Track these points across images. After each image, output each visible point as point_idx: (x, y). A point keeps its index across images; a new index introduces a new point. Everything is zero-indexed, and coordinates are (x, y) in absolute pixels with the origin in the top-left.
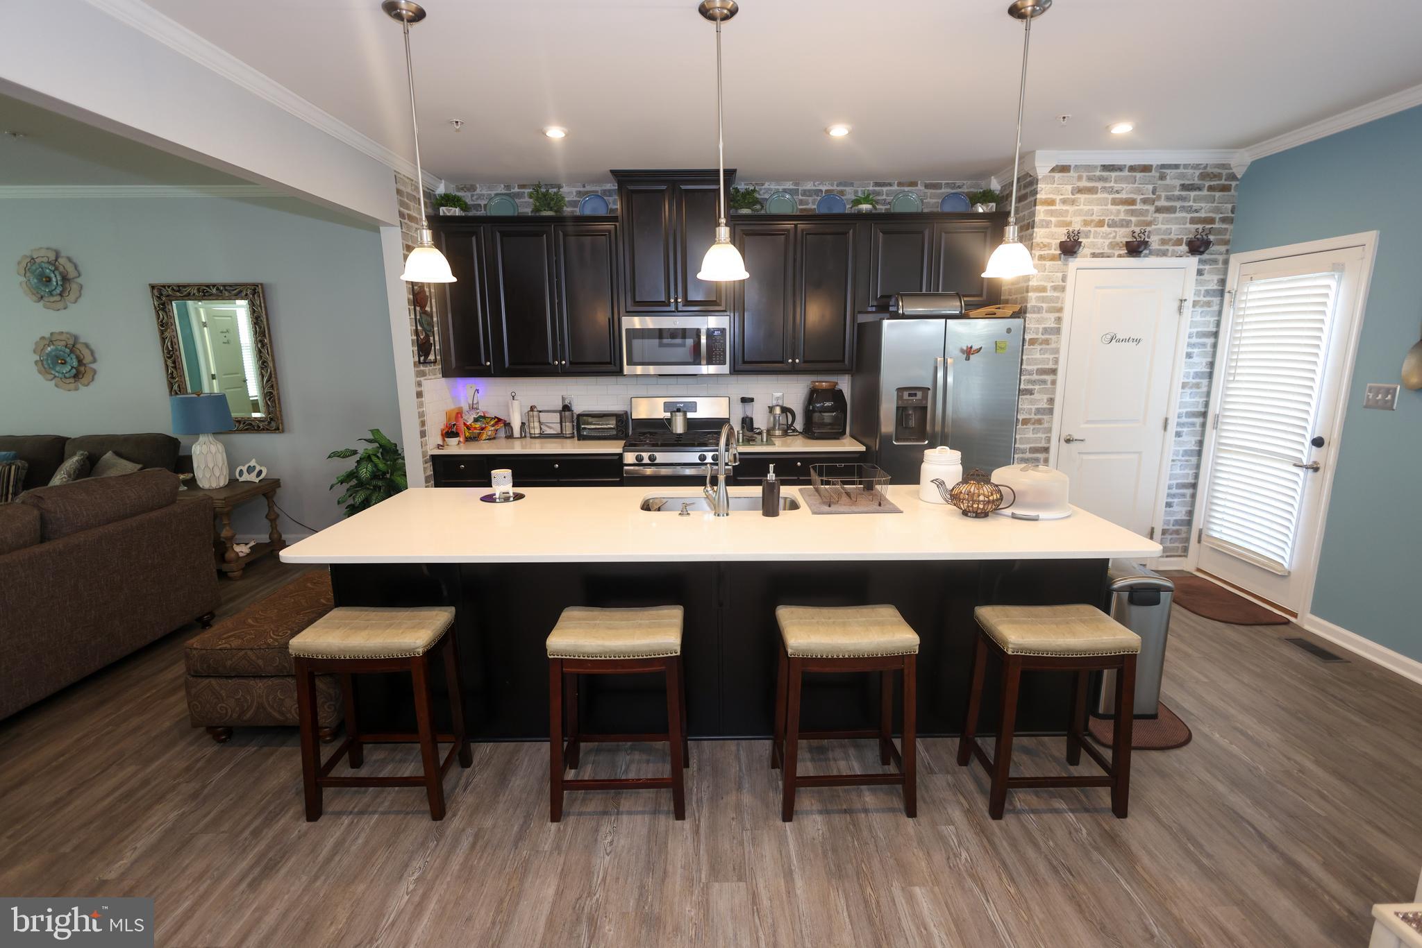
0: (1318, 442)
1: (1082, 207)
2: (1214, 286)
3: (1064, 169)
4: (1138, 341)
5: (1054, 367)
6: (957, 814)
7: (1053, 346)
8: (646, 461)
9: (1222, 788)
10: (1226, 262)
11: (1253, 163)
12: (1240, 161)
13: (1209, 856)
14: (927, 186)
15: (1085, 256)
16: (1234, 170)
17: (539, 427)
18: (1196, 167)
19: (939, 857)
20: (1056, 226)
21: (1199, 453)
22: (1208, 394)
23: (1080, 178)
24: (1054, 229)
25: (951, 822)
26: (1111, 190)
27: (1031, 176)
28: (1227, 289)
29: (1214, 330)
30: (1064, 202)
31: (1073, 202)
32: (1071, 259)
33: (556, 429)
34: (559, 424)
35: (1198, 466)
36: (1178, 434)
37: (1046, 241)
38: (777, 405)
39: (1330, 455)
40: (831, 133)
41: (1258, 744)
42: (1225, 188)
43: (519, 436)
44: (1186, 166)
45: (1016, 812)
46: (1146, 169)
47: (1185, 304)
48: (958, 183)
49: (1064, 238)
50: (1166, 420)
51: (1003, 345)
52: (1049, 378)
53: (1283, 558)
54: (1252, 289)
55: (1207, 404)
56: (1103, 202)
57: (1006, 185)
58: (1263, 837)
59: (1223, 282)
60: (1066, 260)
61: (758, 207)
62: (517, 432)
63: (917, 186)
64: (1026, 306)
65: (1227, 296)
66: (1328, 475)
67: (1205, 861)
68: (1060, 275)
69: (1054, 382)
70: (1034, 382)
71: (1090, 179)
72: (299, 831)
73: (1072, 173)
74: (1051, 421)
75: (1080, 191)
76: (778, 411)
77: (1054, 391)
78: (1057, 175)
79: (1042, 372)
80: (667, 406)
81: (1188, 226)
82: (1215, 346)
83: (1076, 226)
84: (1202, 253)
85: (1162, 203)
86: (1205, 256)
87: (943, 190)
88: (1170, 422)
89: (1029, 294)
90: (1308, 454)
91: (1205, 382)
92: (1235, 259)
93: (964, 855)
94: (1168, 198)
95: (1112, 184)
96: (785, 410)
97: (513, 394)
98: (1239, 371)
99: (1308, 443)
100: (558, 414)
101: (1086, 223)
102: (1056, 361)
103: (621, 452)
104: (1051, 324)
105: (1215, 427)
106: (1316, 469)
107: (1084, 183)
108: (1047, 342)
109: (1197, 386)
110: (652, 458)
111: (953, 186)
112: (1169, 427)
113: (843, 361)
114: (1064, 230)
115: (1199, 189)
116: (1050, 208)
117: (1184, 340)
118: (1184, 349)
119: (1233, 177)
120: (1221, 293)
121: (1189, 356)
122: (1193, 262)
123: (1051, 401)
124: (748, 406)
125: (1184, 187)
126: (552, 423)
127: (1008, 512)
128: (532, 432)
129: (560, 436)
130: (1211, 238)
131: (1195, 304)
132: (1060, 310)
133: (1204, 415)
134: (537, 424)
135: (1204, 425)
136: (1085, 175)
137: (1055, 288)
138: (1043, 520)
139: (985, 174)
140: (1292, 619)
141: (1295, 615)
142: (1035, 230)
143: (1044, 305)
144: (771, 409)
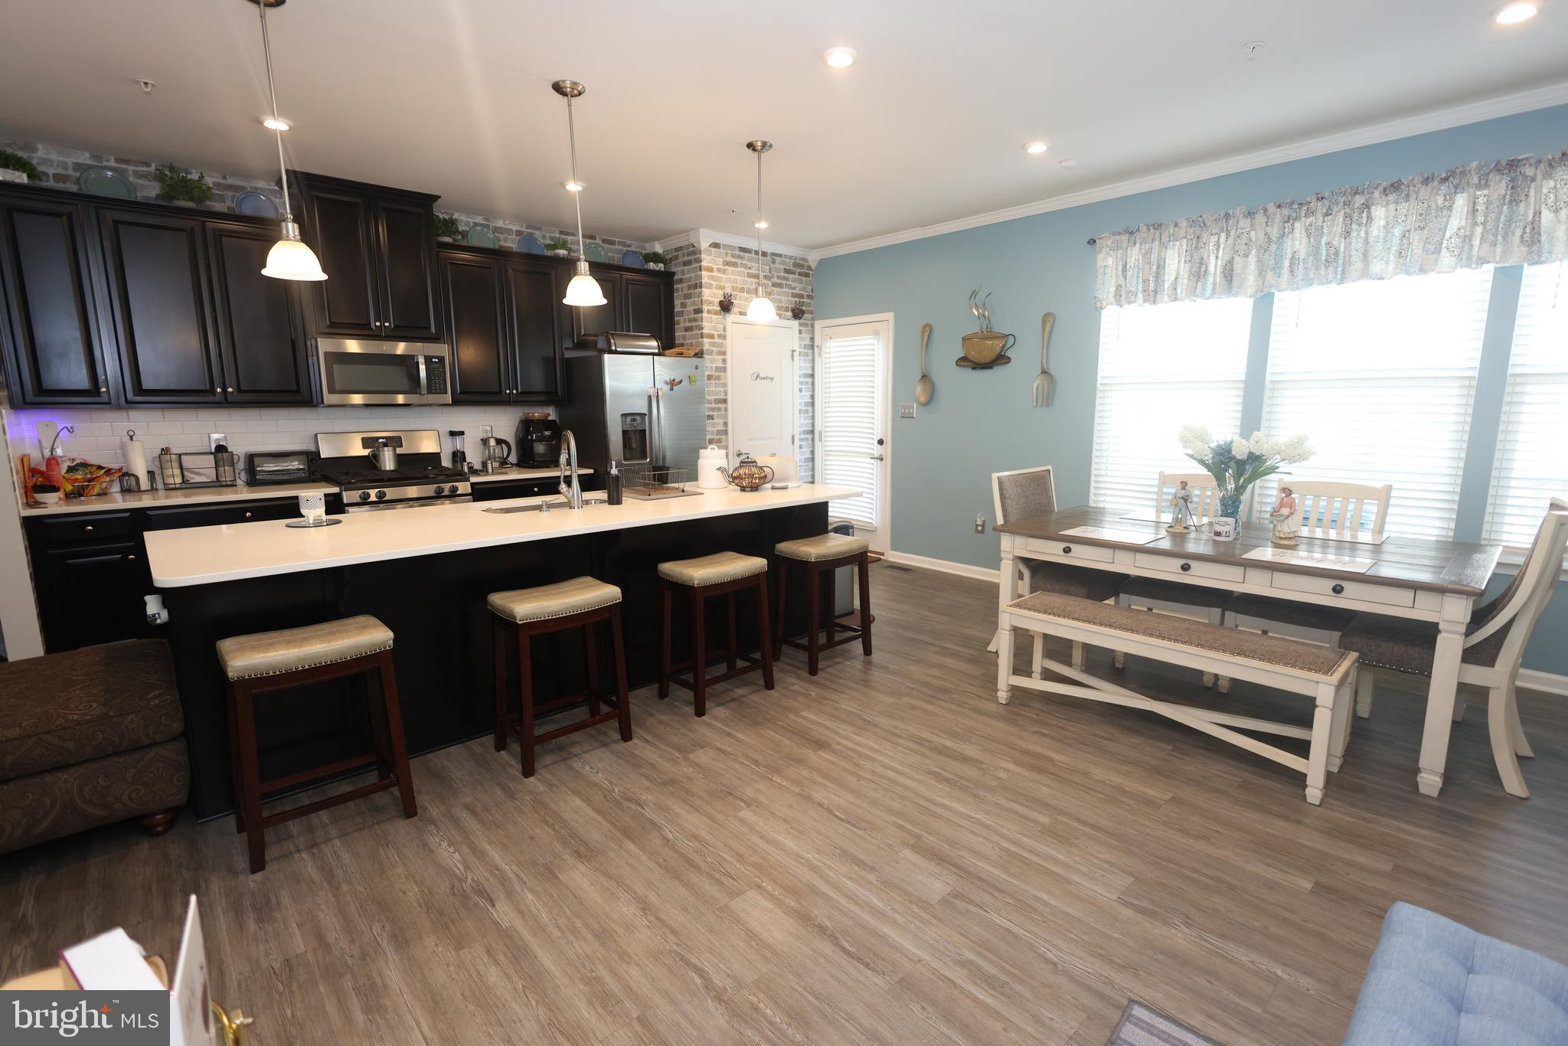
0: (881, 442)
1: (730, 276)
2: (808, 342)
3: (716, 245)
4: (772, 379)
5: (725, 398)
6: (794, 681)
7: (722, 381)
8: (373, 498)
9: (901, 632)
10: (813, 326)
11: (820, 260)
12: (813, 258)
13: (913, 656)
14: (604, 241)
15: (735, 314)
16: (811, 264)
17: (180, 475)
18: (791, 257)
19: (801, 699)
20: (716, 288)
21: (813, 460)
22: (813, 418)
23: (727, 254)
24: (715, 291)
25: (793, 684)
26: (745, 266)
27: (694, 246)
28: (816, 345)
29: (811, 372)
30: (719, 270)
31: (725, 272)
32: (727, 315)
33: (210, 475)
34: (215, 469)
35: (813, 469)
36: (801, 447)
37: (711, 299)
38: (492, 437)
39: (887, 450)
40: (567, 187)
41: (903, 612)
42: (807, 275)
43: (150, 488)
44: (785, 256)
45: (823, 670)
46: (764, 254)
47: (795, 354)
48: (628, 242)
49: (722, 299)
50: (793, 437)
51: (693, 379)
52: (722, 406)
53: (872, 519)
54: (832, 345)
55: (813, 425)
56: (741, 274)
57: (668, 251)
58: (928, 643)
59: (812, 339)
60: (724, 315)
61: (460, 237)
62: (145, 484)
63: (596, 239)
64: (702, 349)
65: (816, 349)
66: (888, 461)
67: (913, 658)
68: (722, 326)
69: (726, 410)
70: (713, 409)
71: (733, 256)
73: (721, 250)
74: (727, 440)
75: (728, 263)
76: (492, 442)
77: (726, 417)
78: (713, 250)
79: (718, 401)
80: (367, 443)
81: (790, 298)
82: (813, 383)
83: (728, 291)
84: (800, 318)
85: (775, 280)
86: (801, 321)
87: (616, 247)
88: (795, 438)
89: (704, 340)
90: (877, 450)
91: (810, 409)
92: (818, 324)
93: (812, 693)
94: (778, 277)
95: (746, 262)
96: (499, 442)
97: (131, 433)
98: (831, 400)
99: (876, 442)
100: (213, 456)
101: (734, 289)
102: (726, 393)
103: (339, 491)
104: (720, 364)
105: (820, 440)
106: (882, 459)
107: (729, 259)
108: (718, 378)
109: (807, 412)
110: (381, 495)
111: (624, 244)
112: (795, 442)
113: (556, 392)
114: (721, 292)
115: (794, 273)
116: (710, 274)
117: (797, 380)
118: (797, 386)
119: (809, 268)
120: (812, 347)
121: (801, 390)
122: (796, 323)
123: (726, 424)
124: (458, 439)
125: (787, 271)
126: (204, 469)
127: (769, 485)
128: (170, 481)
129: (218, 484)
130: (804, 308)
131: (800, 353)
132: (724, 353)
133: (812, 432)
134: (177, 471)
135: (813, 439)
136: (730, 252)
137: (720, 336)
138: (791, 488)
139: (651, 239)
140: (882, 557)
141: (883, 554)
142: (703, 289)
143: (714, 349)
144: (485, 442)
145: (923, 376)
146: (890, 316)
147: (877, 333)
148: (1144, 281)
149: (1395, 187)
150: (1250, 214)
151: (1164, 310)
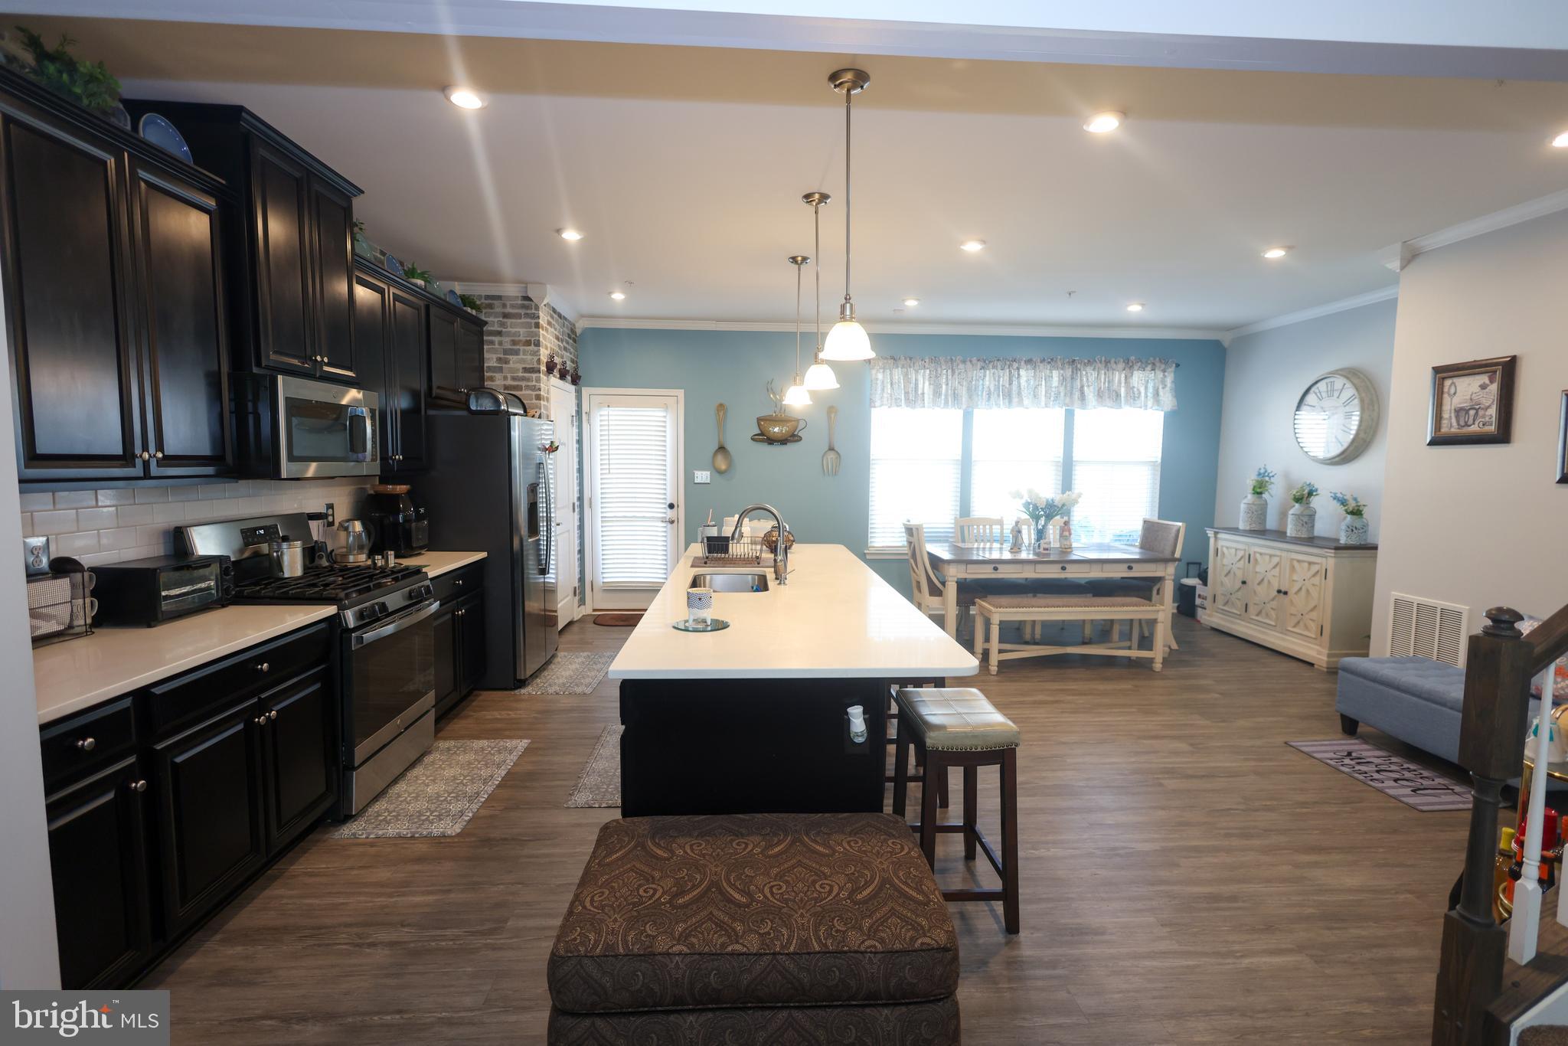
0: (671, 506)
39: (679, 514)
66: (680, 524)
72: (1032, 934)
90: (671, 514)
99: (666, 507)
106: (672, 522)
145: (719, 448)
146: (681, 393)
147: (666, 407)
148: (905, 393)
149: (1029, 361)
150: (964, 362)
151: (917, 414)
